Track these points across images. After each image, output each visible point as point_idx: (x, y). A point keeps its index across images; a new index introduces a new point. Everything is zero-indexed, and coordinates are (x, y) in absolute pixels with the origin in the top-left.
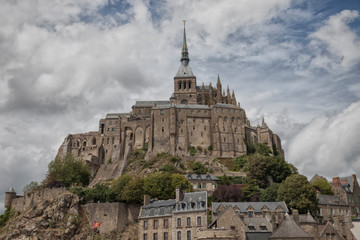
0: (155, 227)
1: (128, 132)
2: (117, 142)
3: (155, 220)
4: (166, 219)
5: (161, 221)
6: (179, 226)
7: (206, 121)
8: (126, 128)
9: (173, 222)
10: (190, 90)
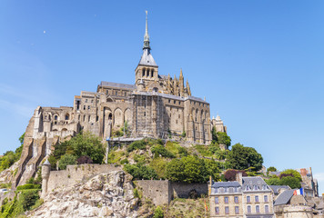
0: (226, 202)
1: (107, 112)
2: (93, 120)
3: (226, 197)
4: (236, 197)
5: (231, 198)
6: (248, 202)
7: (180, 110)
8: (105, 108)
9: (243, 199)
10: (153, 79)
